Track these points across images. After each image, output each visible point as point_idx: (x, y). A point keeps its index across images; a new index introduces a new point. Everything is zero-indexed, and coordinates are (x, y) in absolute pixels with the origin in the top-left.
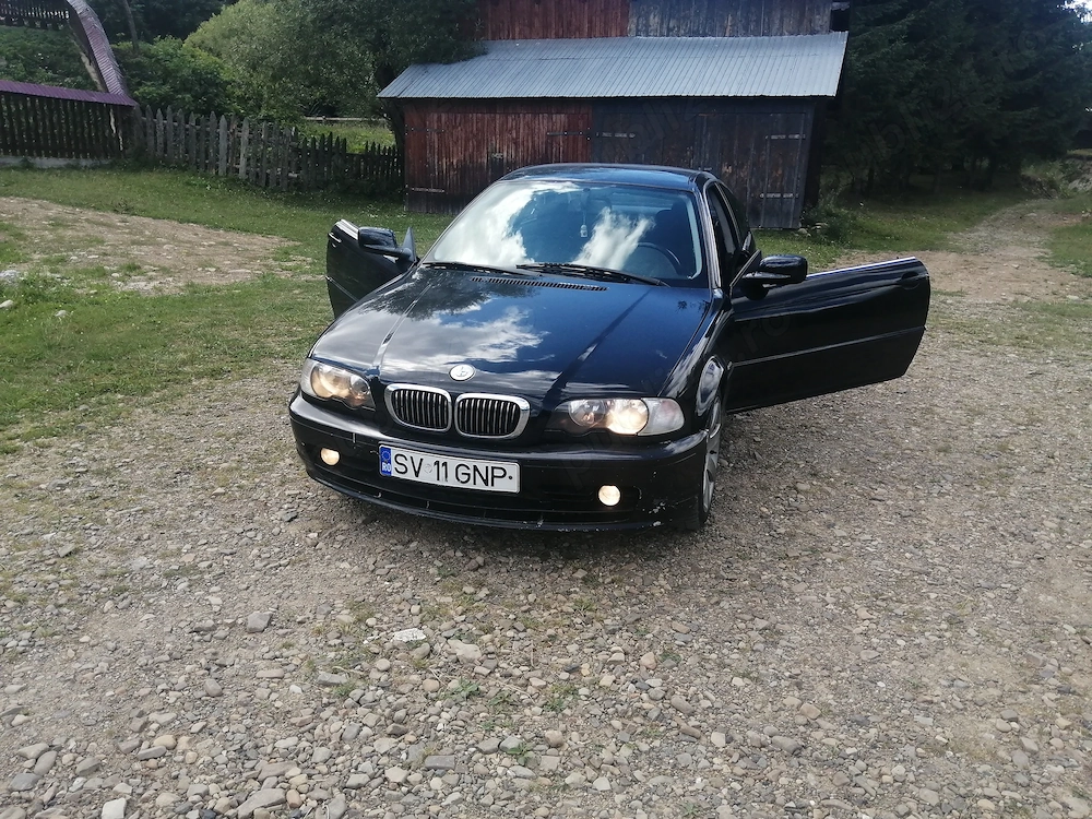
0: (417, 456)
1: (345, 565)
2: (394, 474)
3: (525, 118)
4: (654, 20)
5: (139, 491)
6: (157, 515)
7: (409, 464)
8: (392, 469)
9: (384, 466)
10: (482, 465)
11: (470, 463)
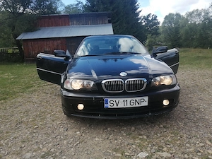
0: (117, 100)
1: (97, 139)
2: (109, 107)
3: (51, 42)
4: (75, 22)
5: (7, 133)
6: (20, 138)
7: (114, 103)
8: (109, 105)
9: (106, 105)
10: (137, 99)
11: (134, 99)
